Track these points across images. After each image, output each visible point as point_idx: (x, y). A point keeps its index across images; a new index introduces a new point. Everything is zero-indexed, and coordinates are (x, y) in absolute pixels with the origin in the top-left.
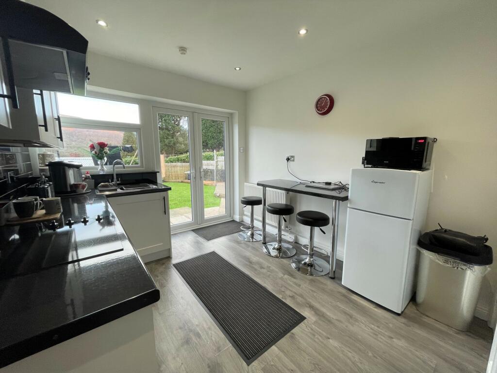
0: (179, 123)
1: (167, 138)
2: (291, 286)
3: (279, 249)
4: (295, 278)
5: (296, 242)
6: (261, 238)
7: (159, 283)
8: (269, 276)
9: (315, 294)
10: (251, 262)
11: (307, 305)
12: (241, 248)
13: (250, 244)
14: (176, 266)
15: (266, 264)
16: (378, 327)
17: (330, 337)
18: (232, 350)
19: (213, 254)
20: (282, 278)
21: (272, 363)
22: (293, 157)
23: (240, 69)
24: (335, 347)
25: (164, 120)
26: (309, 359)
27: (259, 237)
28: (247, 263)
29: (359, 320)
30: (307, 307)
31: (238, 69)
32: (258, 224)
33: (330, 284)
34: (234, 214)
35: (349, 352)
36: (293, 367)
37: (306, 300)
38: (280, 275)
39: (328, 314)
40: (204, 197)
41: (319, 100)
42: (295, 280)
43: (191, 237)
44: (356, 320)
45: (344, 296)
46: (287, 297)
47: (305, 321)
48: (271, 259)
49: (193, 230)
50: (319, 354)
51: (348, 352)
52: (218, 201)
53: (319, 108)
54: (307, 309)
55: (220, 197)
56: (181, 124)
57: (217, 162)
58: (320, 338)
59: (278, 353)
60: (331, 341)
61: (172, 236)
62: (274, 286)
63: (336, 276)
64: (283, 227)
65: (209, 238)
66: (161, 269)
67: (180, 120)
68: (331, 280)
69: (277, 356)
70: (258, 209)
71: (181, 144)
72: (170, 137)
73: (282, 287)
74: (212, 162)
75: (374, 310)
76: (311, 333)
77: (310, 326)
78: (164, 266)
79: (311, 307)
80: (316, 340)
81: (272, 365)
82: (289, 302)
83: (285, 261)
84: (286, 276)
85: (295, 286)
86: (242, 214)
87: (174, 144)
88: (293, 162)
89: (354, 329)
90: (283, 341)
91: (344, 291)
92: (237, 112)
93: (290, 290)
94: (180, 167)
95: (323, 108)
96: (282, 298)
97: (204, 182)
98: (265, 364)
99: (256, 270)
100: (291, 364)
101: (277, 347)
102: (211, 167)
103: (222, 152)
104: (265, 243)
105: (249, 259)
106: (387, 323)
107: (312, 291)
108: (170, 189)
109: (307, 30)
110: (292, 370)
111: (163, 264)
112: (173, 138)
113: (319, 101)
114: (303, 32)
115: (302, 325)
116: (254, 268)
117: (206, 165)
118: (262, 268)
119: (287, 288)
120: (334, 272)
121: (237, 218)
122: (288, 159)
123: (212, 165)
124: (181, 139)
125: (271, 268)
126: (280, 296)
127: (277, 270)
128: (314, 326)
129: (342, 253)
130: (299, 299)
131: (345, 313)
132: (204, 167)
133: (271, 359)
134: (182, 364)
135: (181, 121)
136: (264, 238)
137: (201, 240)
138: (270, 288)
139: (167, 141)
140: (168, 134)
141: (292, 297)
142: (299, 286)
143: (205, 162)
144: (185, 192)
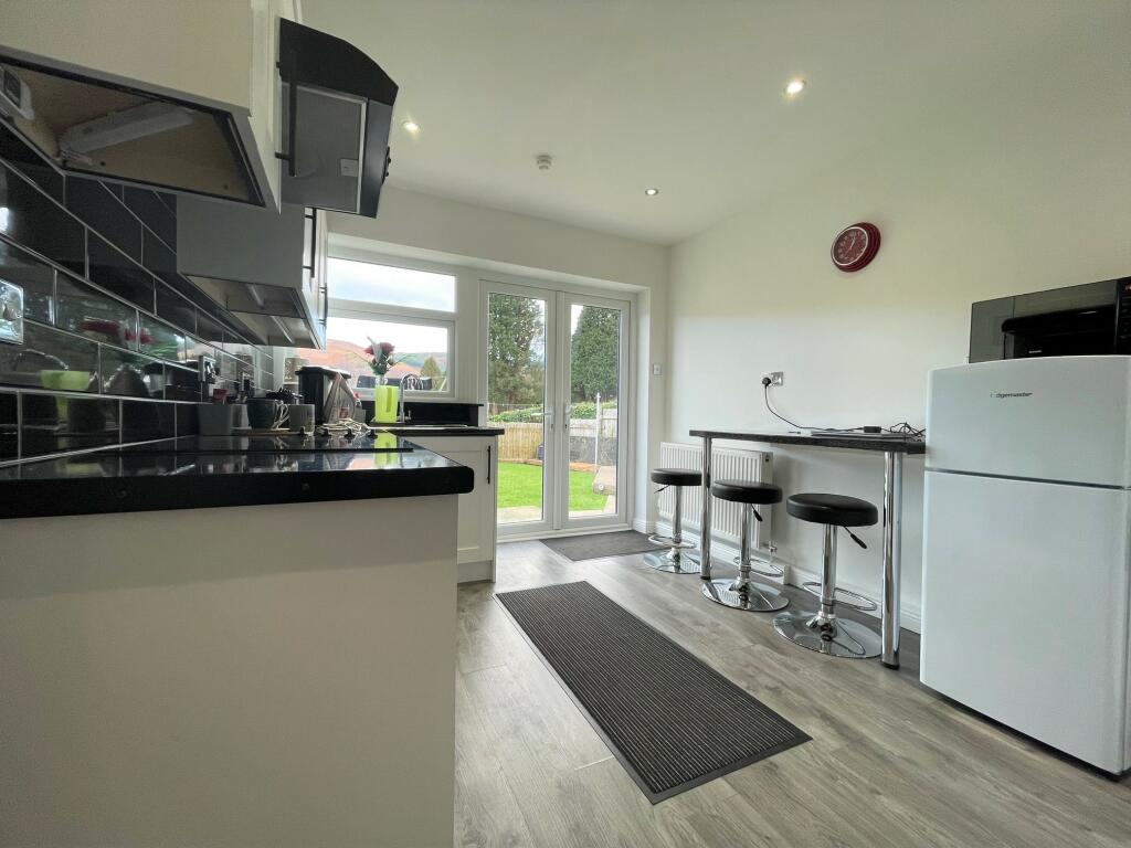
0: (528, 345)
1: (502, 376)
2: (774, 668)
3: (744, 590)
4: (782, 653)
5: (790, 584)
6: (700, 568)
7: (465, 622)
8: (714, 642)
9: (839, 694)
10: (672, 611)
11: (816, 713)
12: (648, 582)
13: (671, 577)
14: (503, 598)
15: (707, 617)
16: (1038, 795)
17: (881, 791)
18: (614, 767)
19: (584, 585)
20: (747, 650)
21: (715, 812)
22: (779, 375)
23: (657, 192)
24: (899, 817)
25: (500, 340)
26: (816, 826)
27: (692, 565)
28: (661, 610)
29: (977, 770)
30: (816, 716)
31: (652, 192)
32: (692, 539)
33: (883, 679)
34: (634, 516)
35: (941, 833)
36: (770, 831)
37: (811, 700)
38: (746, 643)
39: (876, 740)
40: (571, 492)
41: (840, 239)
42: (783, 657)
43: (539, 553)
44: (969, 770)
45: (926, 709)
46: (759, 688)
47: (809, 743)
48: (722, 610)
49: (542, 541)
50: (850, 822)
51: (937, 834)
52: (600, 501)
53: (842, 256)
54: (814, 720)
55: (604, 492)
56: (531, 347)
57: (602, 421)
58: (848, 785)
59: (730, 795)
60: (883, 799)
61: (498, 547)
62: (727, 663)
63: (902, 664)
64: (754, 544)
65: (576, 557)
66: (473, 598)
67: (531, 339)
68: (889, 671)
69: (727, 800)
70: (692, 494)
71: (529, 388)
72: (507, 375)
73: (747, 666)
74: (590, 422)
75: (1026, 756)
76: (825, 772)
77: (824, 757)
78: (477, 595)
79: (827, 718)
80: (839, 789)
81: (712, 816)
82: (763, 698)
83: (758, 618)
84: (759, 647)
85: (782, 668)
86: (654, 514)
87: (515, 388)
88: (778, 388)
89: (957, 786)
90: (746, 774)
91: (927, 700)
92: (649, 288)
93: (767, 675)
94: (524, 430)
95: (852, 254)
96: (748, 688)
97: (571, 464)
98: (696, 809)
99: (682, 625)
100: (765, 824)
101: (729, 783)
102: (588, 433)
103: (613, 402)
104: (707, 578)
105: (666, 604)
106: (1072, 793)
107: (833, 686)
108: (501, 432)
109: (805, 83)
110: (768, 838)
111: (476, 591)
112: (513, 375)
113: (842, 239)
114: (795, 87)
115: (800, 749)
116: (677, 622)
117: (577, 427)
118: (697, 623)
119: (761, 671)
120: (896, 654)
121: (642, 525)
122: (767, 382)
123: (590, 428)
124: (528, 378)
125: (721, 627)
126: (742, 685)
127: (737, 633)
128: (833, 760)
129: (915, 609)
130: (794, 697)
131: (932, 749)
132: (573, 433)
133: (711, 804)
134: (501, 768)
135: (533, 341)
136: (707, 567)
137: (557, 557)
138: (716, 663)
139: (500, 382)
140: (504, 369)
141: (775, 691)
142: (795, 670)
143: (574, 422)
144: (529, 480)
